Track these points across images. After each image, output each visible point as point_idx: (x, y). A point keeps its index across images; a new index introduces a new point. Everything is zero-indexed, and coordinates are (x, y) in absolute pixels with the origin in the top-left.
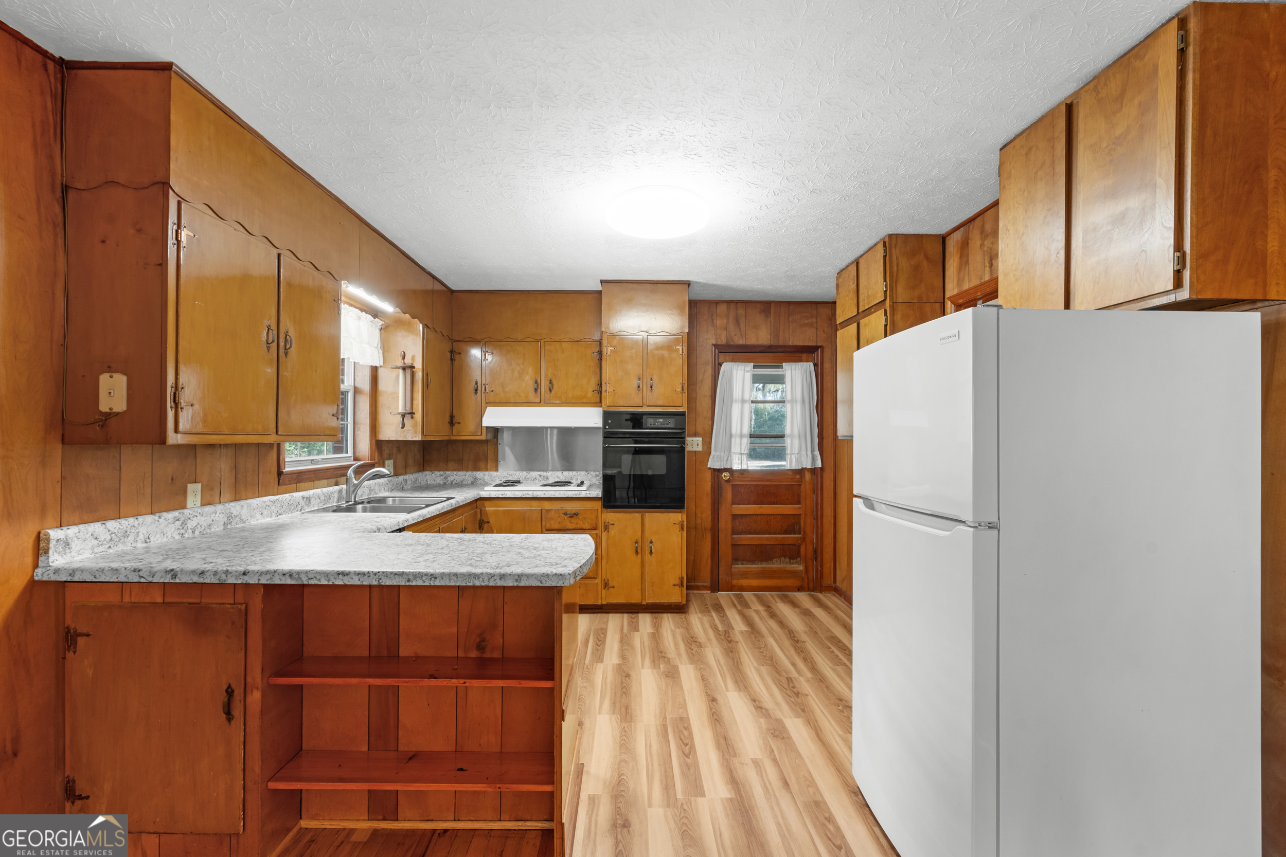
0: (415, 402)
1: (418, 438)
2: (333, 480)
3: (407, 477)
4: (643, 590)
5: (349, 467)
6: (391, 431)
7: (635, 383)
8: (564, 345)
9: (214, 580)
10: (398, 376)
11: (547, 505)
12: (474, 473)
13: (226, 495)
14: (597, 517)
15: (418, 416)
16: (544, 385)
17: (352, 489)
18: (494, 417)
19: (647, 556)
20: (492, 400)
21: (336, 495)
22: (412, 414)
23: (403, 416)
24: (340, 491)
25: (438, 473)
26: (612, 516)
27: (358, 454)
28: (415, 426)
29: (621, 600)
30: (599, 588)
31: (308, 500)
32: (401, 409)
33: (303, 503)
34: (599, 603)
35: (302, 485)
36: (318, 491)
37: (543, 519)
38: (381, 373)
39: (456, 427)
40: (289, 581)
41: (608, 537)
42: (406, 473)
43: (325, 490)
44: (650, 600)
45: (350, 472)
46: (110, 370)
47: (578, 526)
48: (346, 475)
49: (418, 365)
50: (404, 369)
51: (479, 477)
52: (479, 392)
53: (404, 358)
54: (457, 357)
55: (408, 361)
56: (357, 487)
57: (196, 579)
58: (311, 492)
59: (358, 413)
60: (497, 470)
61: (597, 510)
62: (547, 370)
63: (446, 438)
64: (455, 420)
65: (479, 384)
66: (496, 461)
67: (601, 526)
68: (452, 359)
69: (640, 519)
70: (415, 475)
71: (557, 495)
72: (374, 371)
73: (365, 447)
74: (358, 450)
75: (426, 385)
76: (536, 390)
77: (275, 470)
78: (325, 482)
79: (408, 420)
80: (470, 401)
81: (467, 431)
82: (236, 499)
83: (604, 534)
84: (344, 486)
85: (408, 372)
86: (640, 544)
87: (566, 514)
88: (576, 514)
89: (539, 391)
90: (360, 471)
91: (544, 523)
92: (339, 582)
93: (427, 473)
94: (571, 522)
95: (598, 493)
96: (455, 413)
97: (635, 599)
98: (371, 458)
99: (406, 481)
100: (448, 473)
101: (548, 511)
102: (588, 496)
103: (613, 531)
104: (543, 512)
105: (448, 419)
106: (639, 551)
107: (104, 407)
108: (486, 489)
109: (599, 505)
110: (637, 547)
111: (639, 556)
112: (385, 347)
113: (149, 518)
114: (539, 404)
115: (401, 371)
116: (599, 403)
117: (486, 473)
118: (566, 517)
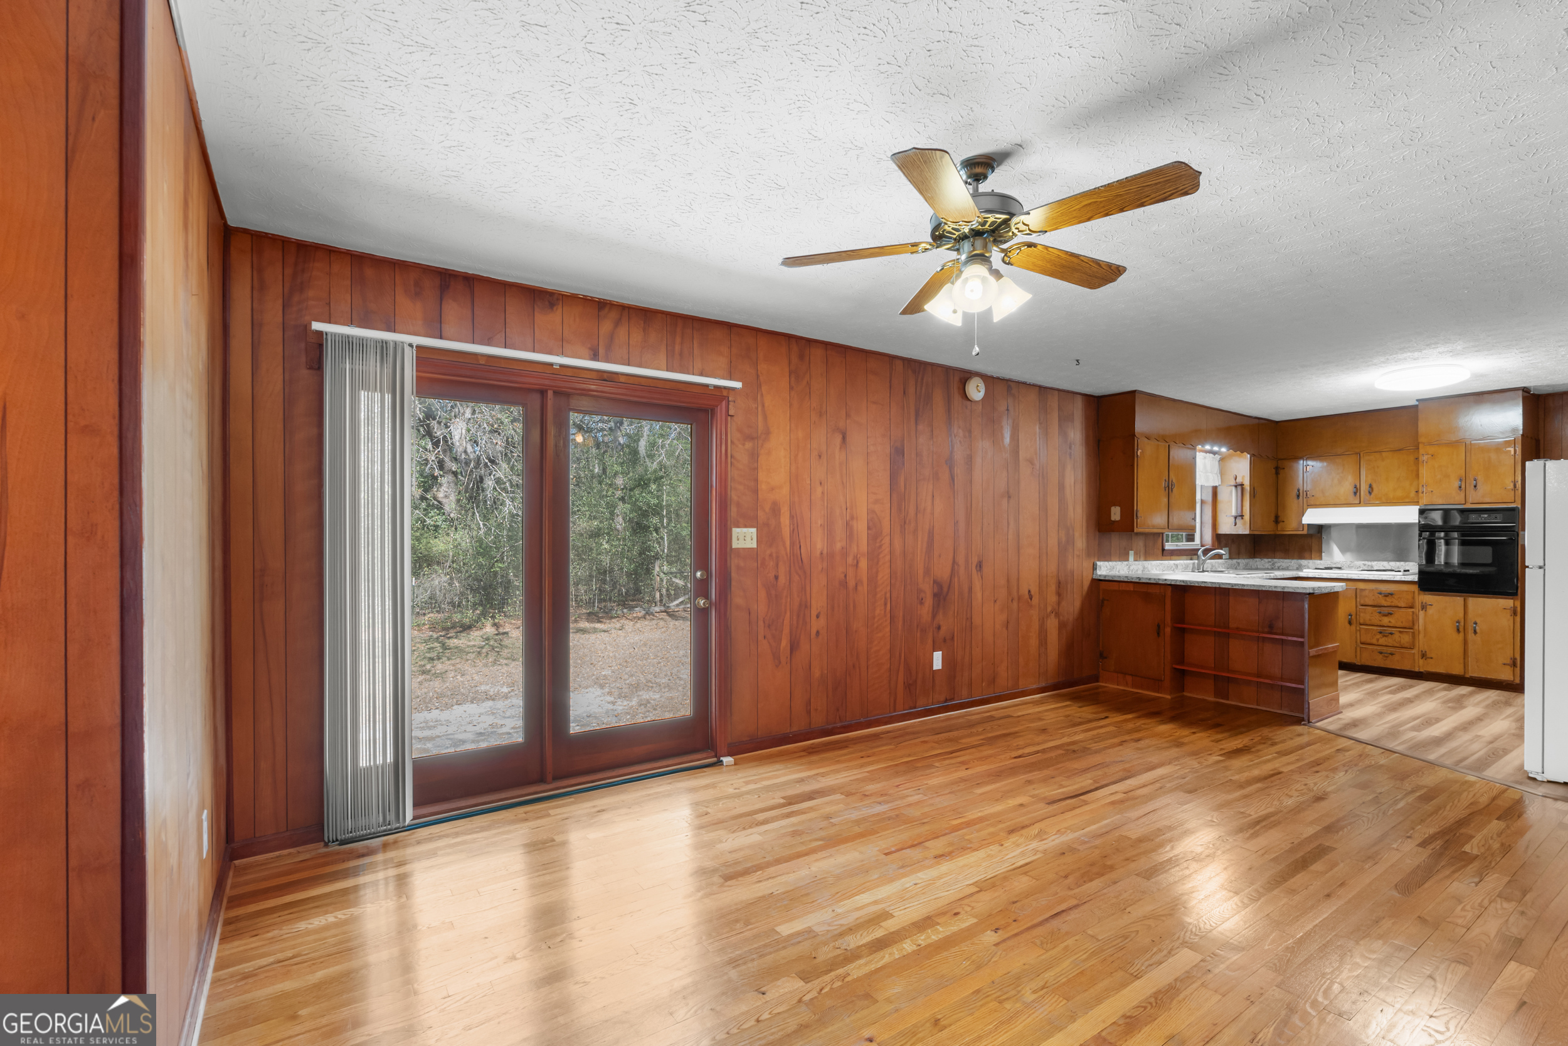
0: (1244, 508)
1: (1247, 532)
2: (1190, 557)
3: (1239, 561)
4: (1465, 665)
5: (1199, 549)
6: (1227, 527)
7: (1457, 484)
8: (1384, 454)
9: (1154, 582)
10: (1231, 492)
11: (1361, 586)
12: (1299, 561)
13: (1142, 558)
14: (1413, 598)
15: (1247, 517)
16: (1364, 488)
17: (1201, 562)
18: (1313, 517)
19: (1471, 635)
20: (1312, 503)
21: (1191, 566)
22: (1242, 516)
23: (1236, 518)
24: (1194, 564)
25: (1266, 560)
26: (1428, 598)
27: (1204, 543)
28: (1244, 524)
29: (1441, 669)
30: (1416, 657)
31: (1177, 566)
32: (1234, 513)
33: (1174, 567)
34: (1417, 670)
35: (1173, 557)
36: (1182, 562)
37: (1358, 596)
38: (1219, 490)
39: (1280, 525)
40: (1183, 584)
41: (1425, 615)
42: (1239, 558)
43: (1185, 562)
44: (1473, 673)
45: (1200, 552)
46: (1115, 505)
47: (1393, 604)
48: (1197, 555)
49: (1247, 483)
50: (1236, 486)
51: (1303, 564)
52: (1301, 497)
53: (1236, 479)
54: (1281, 471)
55: (1239, 480)
56: (1204, 561)
57: (1148, 581)
58: (1177, 562)
59: (1203, 517)
60: (1321, 559)
61: (1414, 592)
62: (1366, 476)
63: (1272, 533)
64: (1280, 519)
65: (1301, 492)
66: (1320, 551)
67: (1418, 605)
68: (1277, 473)
69: (1463, 602)
70: (1247, 561)
71: (1371, 578)
72: (1215, 490)
73: (1208, 538)
74: (1203, 540)
75: (1253, 495)
76: (1355, 493)
77: (1161, 548)
78: (1185, 557)
79: (1239, 521)
80: (1293, 504)
81: (1290, 527)
82: (1145, 560)
83: (1422, 614)
84: (1196, 561)
85: (1239, 488)
86: (1462, 624)
87: (1380, 594)
88: (1392, 594)
89: (1358, 494)
90: (1206, 552)
91: (1358, 600)
92: (1203, 585)
93: (1257, 560)
94: (1386, 600)
95: (1415, 578)
96: (1279, 514)
97: (1457, 670)
98: (1213, 545)
99: (1239, 563)
100: (1275, 560)
101: (1362, 590)
102: (1403, 579)
103: (1431, 611)
104: (1358, 591)
105: (1273, 518)
106: (1461, 629)
107: (1113, 519)
108: (1304, 570)
109: (1415, 588)
110: (1458, 626)
111: (1462, 634)
112: (1222, 473)
113: (1120, 563)
114: (1359, 504)
115: (1234, 488)
116: (1416, 503)
117: (1311, 561)
118: (1380, 596)
